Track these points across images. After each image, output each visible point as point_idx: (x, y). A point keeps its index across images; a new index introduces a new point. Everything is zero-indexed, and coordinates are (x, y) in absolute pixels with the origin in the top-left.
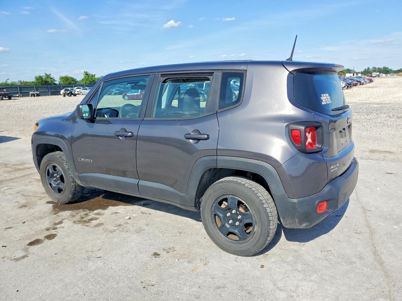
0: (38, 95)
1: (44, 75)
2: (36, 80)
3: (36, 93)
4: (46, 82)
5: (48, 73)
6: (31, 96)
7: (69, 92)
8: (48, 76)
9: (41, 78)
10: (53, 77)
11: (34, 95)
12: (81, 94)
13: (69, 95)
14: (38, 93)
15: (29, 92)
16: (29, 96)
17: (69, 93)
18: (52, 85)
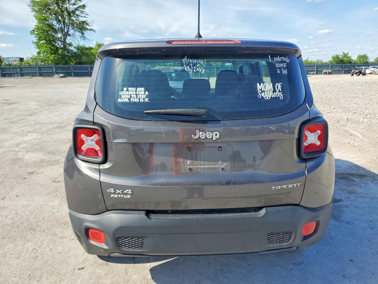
0: (330, 73)
1: (342, 54)
2: (333, 59)
3: (329, 71)
4: (342, 61)
5: (346, 53)
6: (324, 74)
7: (357, 71)
8: (345, 55)
9: (337, 57)
10: (350, 56)
11: (326, 73)
12: (374, 73)
13: (357, 74)
14: (330, 71)
15: (322, 70)
16: (321, 74)
17: (357, 73)
18: (347, 64)
